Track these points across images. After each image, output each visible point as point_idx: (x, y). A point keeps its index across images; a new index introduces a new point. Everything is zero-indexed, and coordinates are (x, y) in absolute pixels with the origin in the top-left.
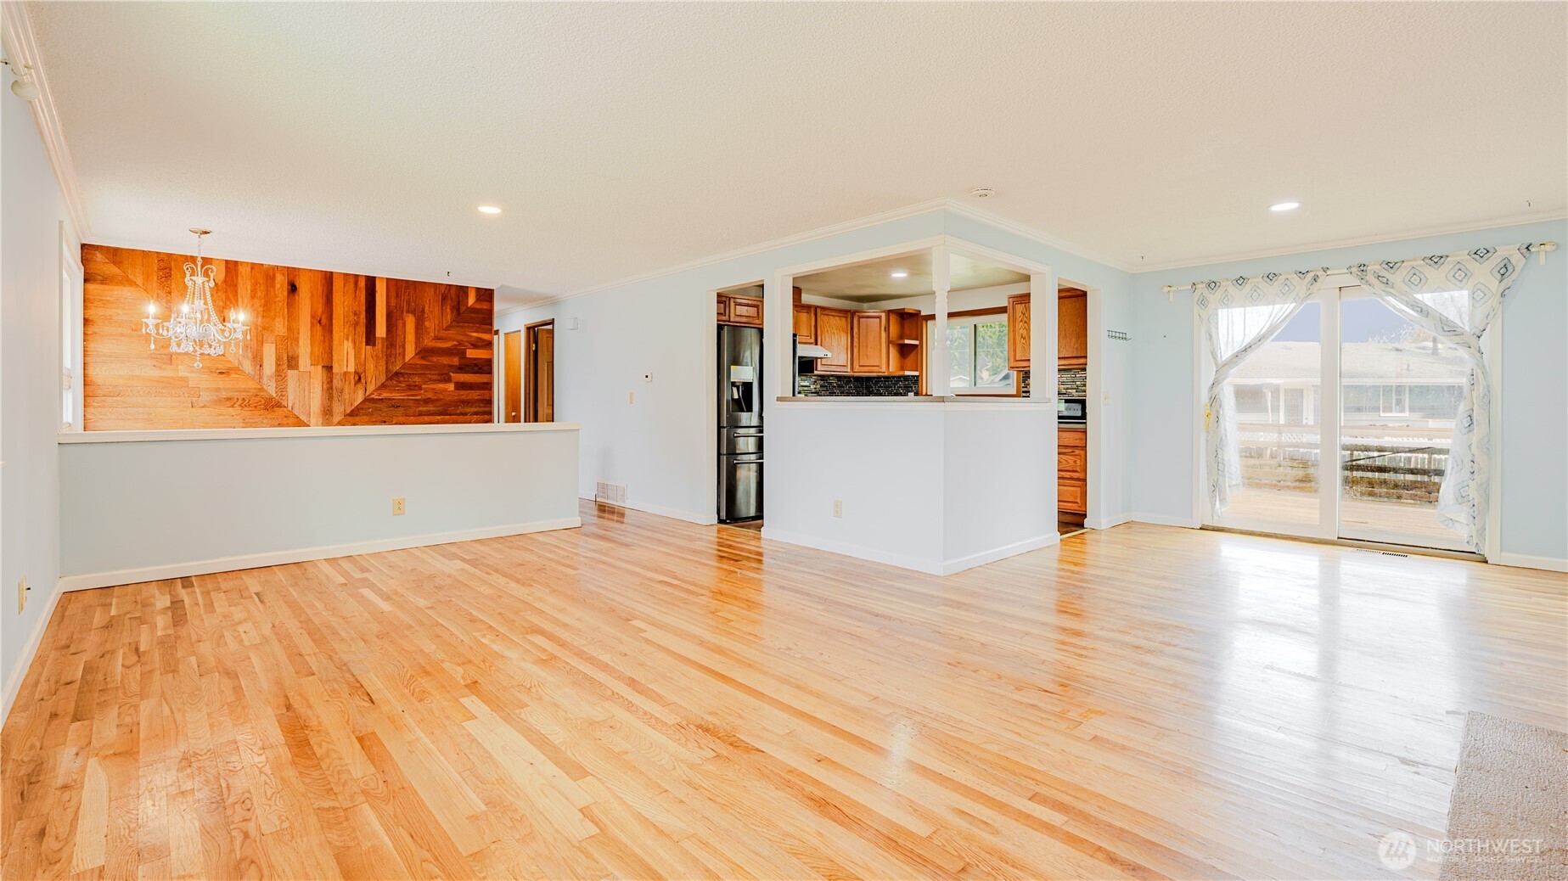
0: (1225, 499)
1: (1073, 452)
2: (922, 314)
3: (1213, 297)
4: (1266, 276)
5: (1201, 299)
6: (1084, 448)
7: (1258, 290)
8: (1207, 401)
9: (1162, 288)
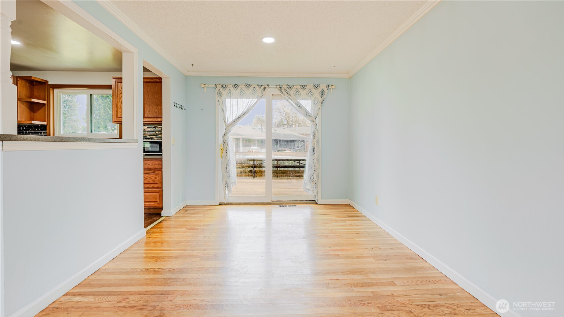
0: (230, 190)
1: (154, 172)
2: (49, 83)
3: (224, 92)
4: (246, 85)
5: (219, 92)
6: (161, 169)
7: (243, 91)
8: (222, 142)
9: (201, 85)
